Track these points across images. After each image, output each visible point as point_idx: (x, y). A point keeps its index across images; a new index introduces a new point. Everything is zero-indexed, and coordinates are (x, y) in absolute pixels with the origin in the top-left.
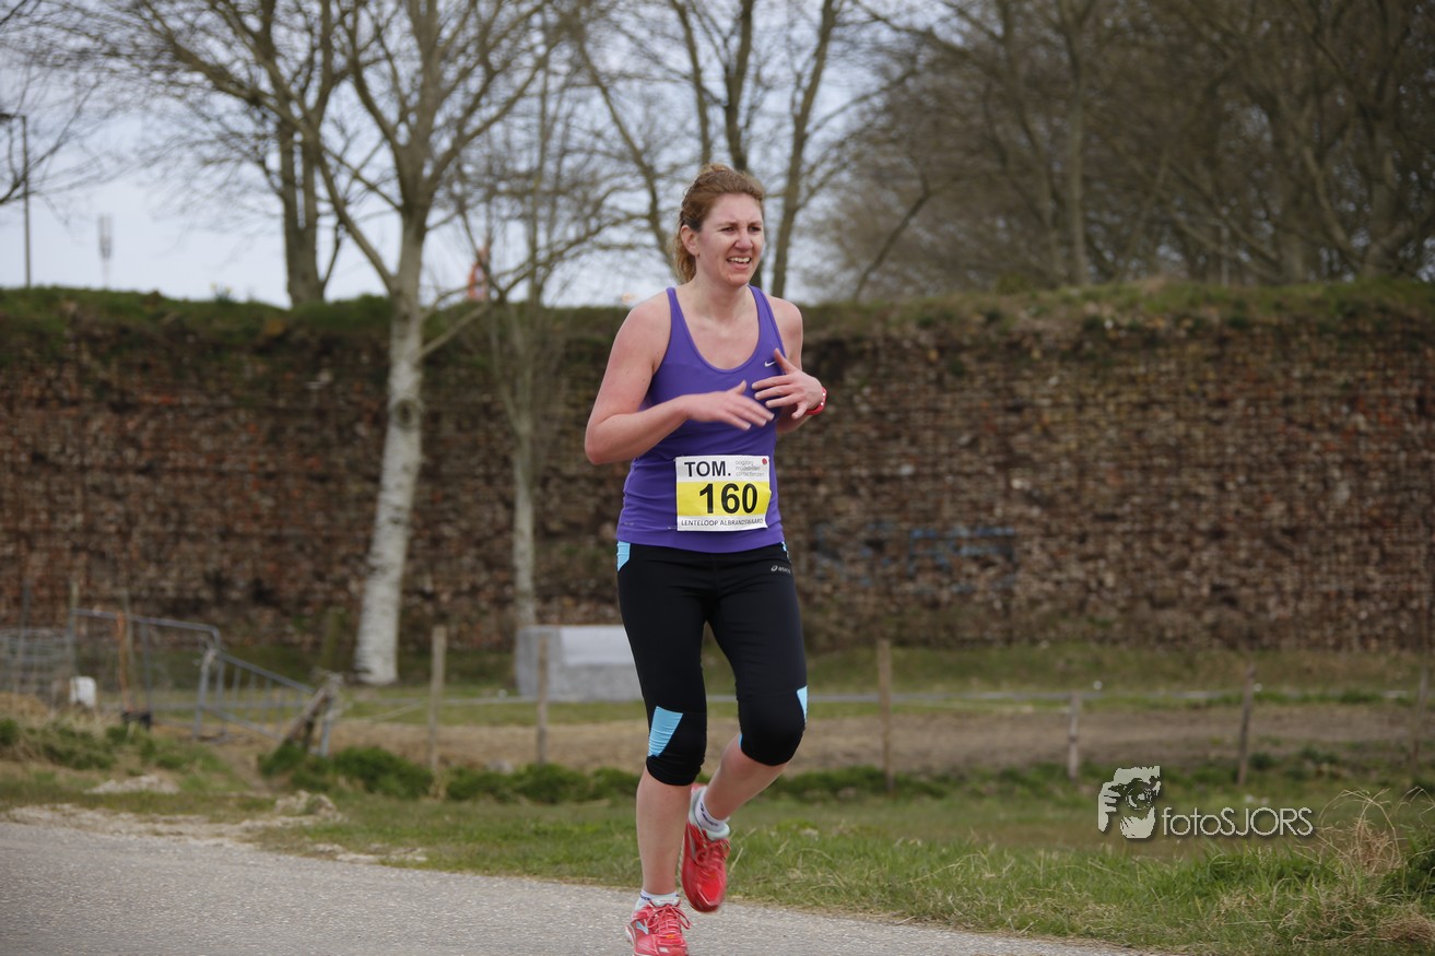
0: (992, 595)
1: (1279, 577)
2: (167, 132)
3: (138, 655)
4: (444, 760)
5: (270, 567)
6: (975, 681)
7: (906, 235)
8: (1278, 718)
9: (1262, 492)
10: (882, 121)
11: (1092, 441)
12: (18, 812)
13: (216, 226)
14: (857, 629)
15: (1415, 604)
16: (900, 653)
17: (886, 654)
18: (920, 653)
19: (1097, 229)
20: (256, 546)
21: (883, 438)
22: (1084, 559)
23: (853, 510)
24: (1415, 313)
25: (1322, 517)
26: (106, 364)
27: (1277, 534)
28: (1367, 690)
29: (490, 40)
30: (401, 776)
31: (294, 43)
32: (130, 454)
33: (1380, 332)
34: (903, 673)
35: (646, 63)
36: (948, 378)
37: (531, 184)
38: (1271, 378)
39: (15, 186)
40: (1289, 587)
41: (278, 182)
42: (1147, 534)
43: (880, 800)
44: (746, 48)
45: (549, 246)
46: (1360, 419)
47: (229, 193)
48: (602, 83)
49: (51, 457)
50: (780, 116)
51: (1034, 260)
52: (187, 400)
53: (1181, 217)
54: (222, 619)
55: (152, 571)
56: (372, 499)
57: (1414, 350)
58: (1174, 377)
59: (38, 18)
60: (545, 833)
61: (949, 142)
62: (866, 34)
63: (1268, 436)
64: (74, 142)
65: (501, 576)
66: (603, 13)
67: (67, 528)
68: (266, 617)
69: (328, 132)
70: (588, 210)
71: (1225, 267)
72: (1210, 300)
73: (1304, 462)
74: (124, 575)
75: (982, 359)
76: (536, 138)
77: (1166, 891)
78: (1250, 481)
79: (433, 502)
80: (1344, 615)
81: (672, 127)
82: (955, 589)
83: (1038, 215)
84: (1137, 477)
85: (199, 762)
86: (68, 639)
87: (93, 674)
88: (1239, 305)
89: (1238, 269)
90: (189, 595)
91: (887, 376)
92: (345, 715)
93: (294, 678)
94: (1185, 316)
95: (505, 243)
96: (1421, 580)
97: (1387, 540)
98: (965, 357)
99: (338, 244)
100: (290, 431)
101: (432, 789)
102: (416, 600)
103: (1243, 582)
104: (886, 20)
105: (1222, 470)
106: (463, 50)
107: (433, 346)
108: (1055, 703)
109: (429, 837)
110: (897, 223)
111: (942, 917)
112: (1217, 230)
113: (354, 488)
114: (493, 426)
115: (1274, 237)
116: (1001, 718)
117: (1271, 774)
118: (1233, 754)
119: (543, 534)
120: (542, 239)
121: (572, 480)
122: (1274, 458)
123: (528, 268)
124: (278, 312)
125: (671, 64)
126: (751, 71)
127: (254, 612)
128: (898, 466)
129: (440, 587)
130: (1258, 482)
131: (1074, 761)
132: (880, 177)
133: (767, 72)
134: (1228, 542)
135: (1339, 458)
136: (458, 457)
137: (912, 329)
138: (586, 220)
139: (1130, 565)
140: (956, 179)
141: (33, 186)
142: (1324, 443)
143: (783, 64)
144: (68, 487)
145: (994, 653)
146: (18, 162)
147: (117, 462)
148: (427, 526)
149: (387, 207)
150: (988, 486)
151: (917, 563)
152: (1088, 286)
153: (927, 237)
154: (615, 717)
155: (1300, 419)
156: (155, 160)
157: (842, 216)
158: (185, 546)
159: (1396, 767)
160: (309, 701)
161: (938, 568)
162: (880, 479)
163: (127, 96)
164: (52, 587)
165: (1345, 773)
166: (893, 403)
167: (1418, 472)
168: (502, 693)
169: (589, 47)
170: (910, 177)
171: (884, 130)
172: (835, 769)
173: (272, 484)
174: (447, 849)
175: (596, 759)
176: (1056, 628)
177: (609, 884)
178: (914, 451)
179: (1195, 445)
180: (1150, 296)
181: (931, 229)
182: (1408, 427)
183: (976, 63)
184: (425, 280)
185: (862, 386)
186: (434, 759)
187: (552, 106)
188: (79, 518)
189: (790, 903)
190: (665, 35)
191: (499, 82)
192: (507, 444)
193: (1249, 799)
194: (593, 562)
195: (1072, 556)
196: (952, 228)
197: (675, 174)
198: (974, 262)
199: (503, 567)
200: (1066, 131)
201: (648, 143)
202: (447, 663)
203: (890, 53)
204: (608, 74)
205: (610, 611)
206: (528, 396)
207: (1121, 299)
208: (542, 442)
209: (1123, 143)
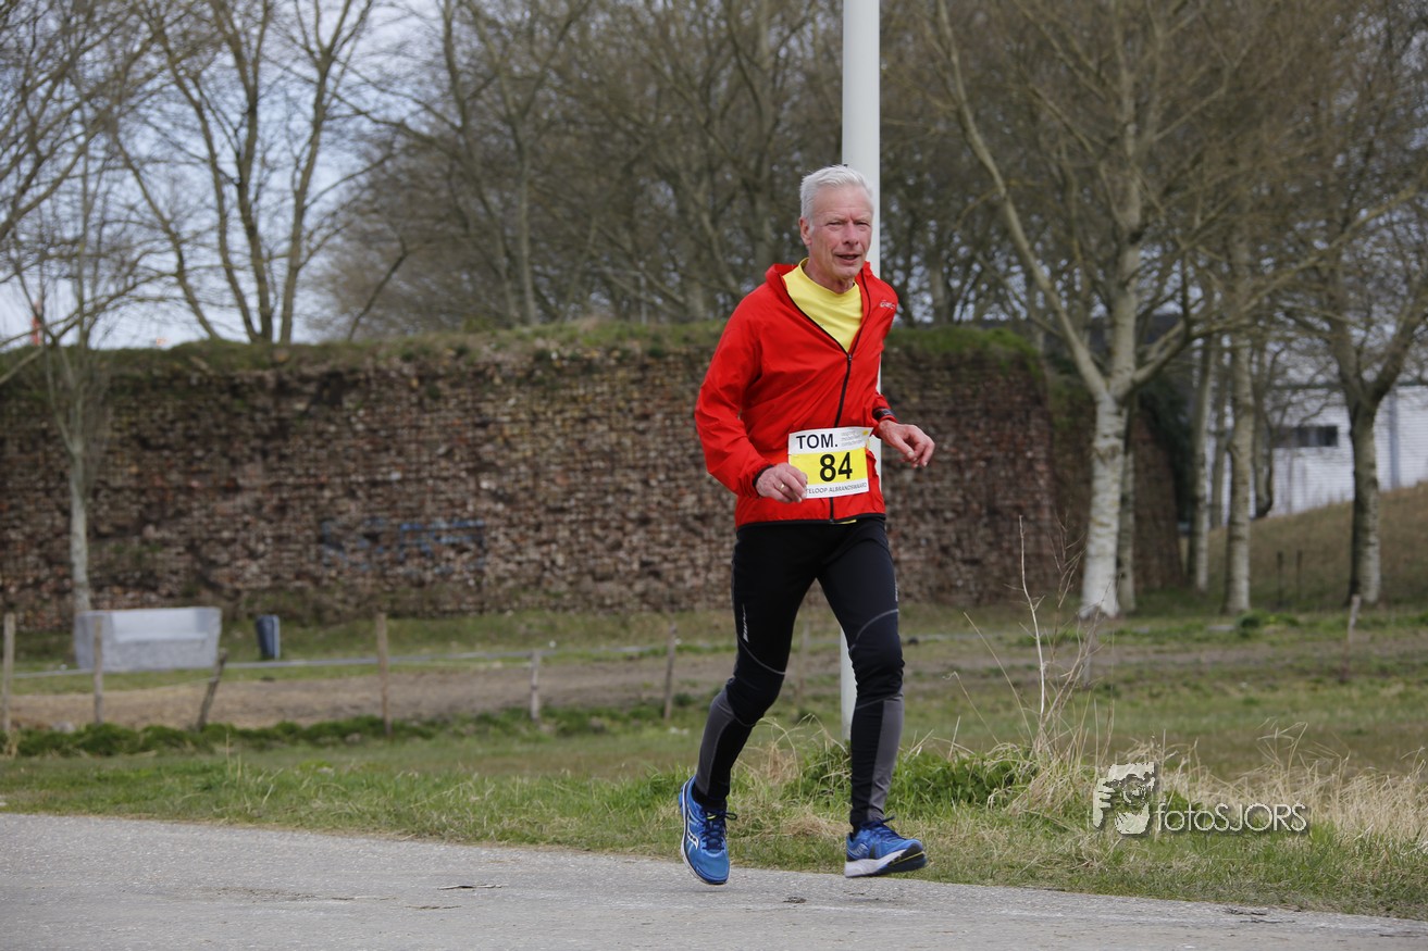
0: (467, 575)
1: (693, 554)
4: (16, 724)
6: (454, 644)
7: (389, 286)
8: (694, 665)
9: (678, 487)
10: (367, 195)
11: (543, 450)
14: (358, 605)
16: (393, 623)
17: (383, 624)
18: (410, 622)
19: (542, 280)
21: (376, 451)
22: (539, 544)
23: (352, 509)
25: (725, 506)
27: (690, 519)
29: (39, 132)
34: (395, 638)
35: (170, 149)
36: (427, 401)
37: (76, 249)
38: (683, 397)
40: (700, 562)
42: (589, 522)
43: (380, 743)
44: (252, 137)
45: (94, 300)
48: (133, 165)
50: (282, 191)
51: (493, 306)
53: (608, 270)
58: (607, 397)
60: (106, 779)
61: (421, 212)
62: (351, 125)
63: (681, 443)
65: (61, 571)
66: (133, 108)
70: (125, 270)
71: (644, 308)
72: (633, 335)
75: (454, 385)
76: (79, 211)
77: (616, 804)
78: (669, 479)
81: (193, 201)
82: (437, 570)
83: (496, 272)
84: (581, 477)
88: (656, 339)
89: (654, 311)
91: (378, 401)
94: (614, 349)
95: (56, 299)
98: (440, 384)
101: (6, 748)
103: (665, 559)
104: (366, 114)
105: (646, 469)
106: (15, 141)
108: (518, 660)
109: (7, 786)
110: (382, 277)
111: (438, 833)
112: (636, 279)
114: (50, 448)
115: (681, 284)
116: (476, 673)
117: (690, 709)
118: (660, 695)
119: (95, 535)
120: (88, 295)
121: (118, 490)
122: (687, 460)
123: (77, 316)
125: (191, 150)
126: (258, 155)
128: (389, 473)
129: (8, 582)
130: (675, 479)
131: (536, 705)
132: (366, 239)
133: (271, 156)
134: (652, 527)
136: (21, 475)
137: (397, 362)
138: (126, 277)
139: (576, 548)
140: (428, 241)
143: (284, 149)
145: (469, 621)
150: (462, 487)
151: (406, 550)
152: (537, 325)
153: (406, 287)
154: (160, 684)
157: (337, 272)
159: (786, 701)
161: (422, 554)
162: (374, 484)
166: (384, 422)
168: (64, 666)
169: (122, 136)
170: (391, 240)
171: (367, 202)
172: (342, 718)
174: (24, 795)
175: (145, 718)
176: (518, 599)
177: (163, 819)
178: (401, 460)
179: (625, 450)
180: (586, 332)
181: (409, 282)
183: (440, 149)
185: (357, 409)
186: (7, 722)
187: (92, 186)
189: (312, 828)
190: (185, 127)
191: (47, 166)
192: (63, 463)
193: (673, 730)
194: (139, 557)
195: (530, 542)
196: (427, 281)
197: (199, 240)
198: (445, 308)
199: (61, 564)
200: (515, 202)
201: (174, 215)
202: (17, 644)
203: (371, 141)
204: (138, 159)
205: (153, 597)
206: (79, 422)
207: (564, 336)
208: (93, 460)
209: (560, 211)
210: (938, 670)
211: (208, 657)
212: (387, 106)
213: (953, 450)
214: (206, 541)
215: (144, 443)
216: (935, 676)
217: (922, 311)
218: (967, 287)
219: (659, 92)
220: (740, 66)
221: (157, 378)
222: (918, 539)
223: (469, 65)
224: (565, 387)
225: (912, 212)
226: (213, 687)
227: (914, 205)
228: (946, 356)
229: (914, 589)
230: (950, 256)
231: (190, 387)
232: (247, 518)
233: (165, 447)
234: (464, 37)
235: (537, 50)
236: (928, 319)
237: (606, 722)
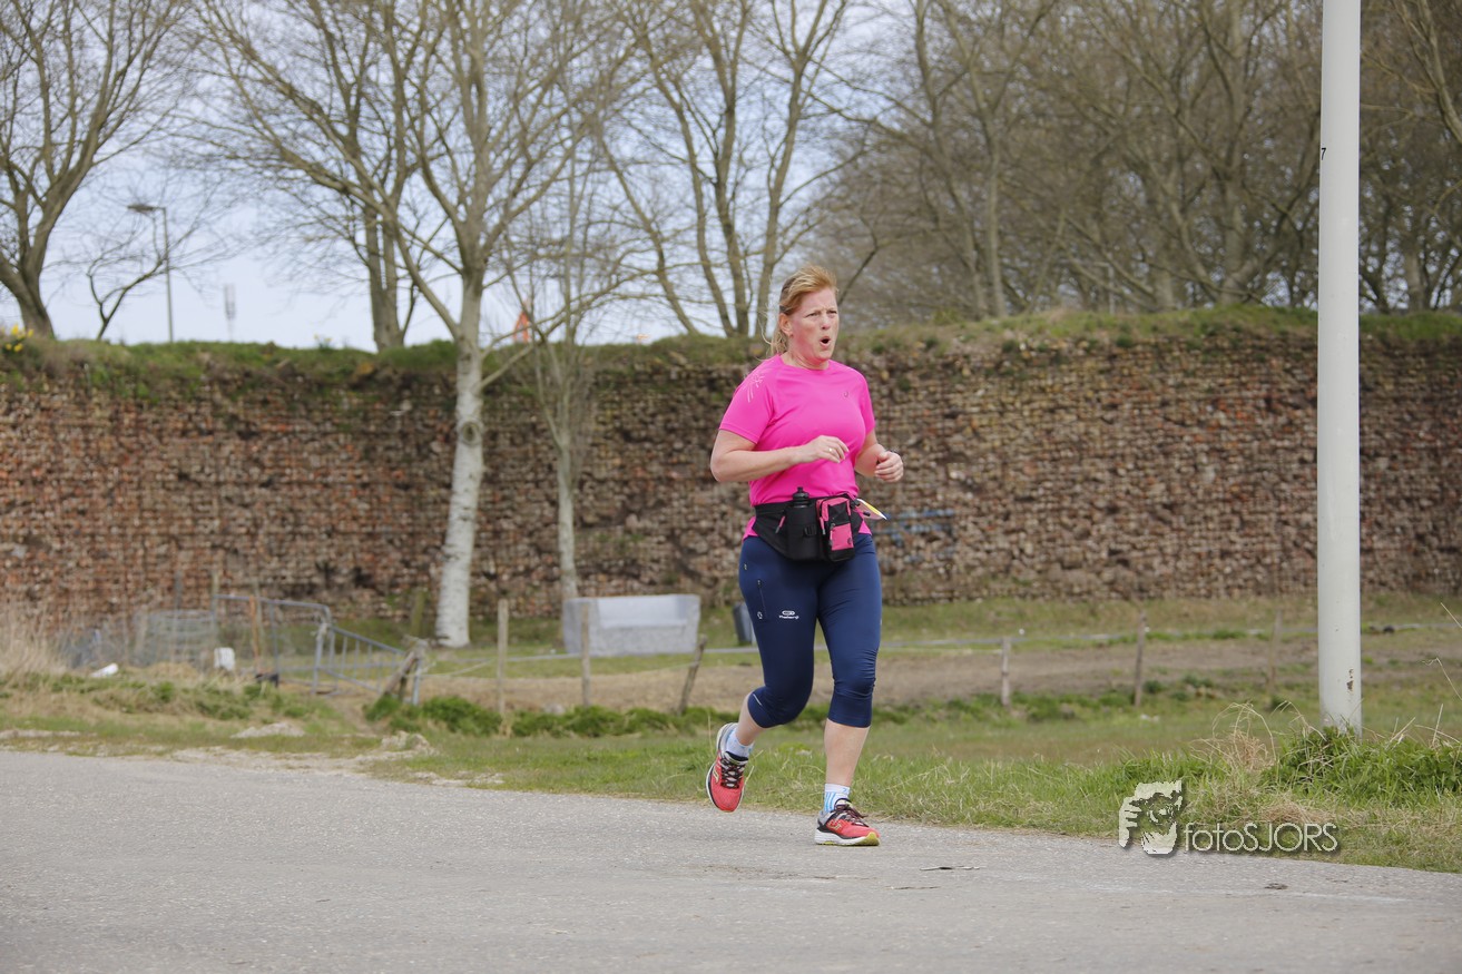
0: (937, 563)
1: (1162, 543)
2: (277, 217)
3: (268, 629)
5: (368, 557)
6: (924, 631)
7: (859, 281)
8: (1165, 653)
9: (1146, 476)
10: (838, 192)
11: (1012, 440)
12: (180, 753)
13: (317, 290)
15: (1268, 560)
19: (1011, 272)
20: (356, 541)
22: (1008, 532)
24: (1262, 331)
25: (1194, 495)
26: (234, 401)
27: (1158, 508)
28: (1232, 630)
29: (529, 137)
30: (476, 718)
31: (374, 144)
32: (255, 471)
33: (1235, 348)
35: (652, 151)
36: (897, 392)
37: (563, 249)
38: (1151, 386)
39: (159, 264)
40: (1169, 550)
41: (365, 255)
42: (1057, 511)
44: (730, 137)
45: (579, 298)
46: (1221, 416)
47: (327, 265)
48: (617, 167)
49: (193, 476)
50: (759, 189)
51: (961, 297)
52: (298, 428)
53: (1077, 261)
54: (330, 600)
55: (275, 563)
56: (446, 502)
57: (1262, 361)
58: (1075, 387)
59: (174, 130)
60: (596, 759)
61: (892, 207)
62: (824, 124)
63: (1149, 432)
64: (205, 227)
65: (550, 559)
66: (617, 112)
67: (207, 531)
68: (366, 596)
69: (403, 212)
70: (609, 269)
71: (1112, 299)
72: (1100, 325)
73: (1178, 451)
74: (253, 566)
75: (924, 377)
76: (566, 213)
77: (1091, 789)
79: (493, 503)
80: (1213, 570)
81: (673, 201)
82: (907, 559)
83: (965, 265)
84: (1049, 467)
85: (317, 711)
86: (211, 618)
87: (231, 645)
88: (1124, 329)
90: (305, 581)
92: (430, 672)
93: (388, 643)
94: (1082, 339)
95: (545, 297)
96: (1273, 541)
97: (1244, 511)
98: (910, 376)
99: (413, 301)
100: (380, 449)
101: (501, 728)
102: (483, 580)
103: (1134, 547)
104: (839, 112)
105: (1114, 459)
106: (508, 146)
107: (490, 379)
108: (988, 646)
109: (503, 764)
110: (855, 272)
111: (915, 815)
112: (1104, 270)
113: (432, 493)
114: (538, 441)
115: (1149, 275)
116: (947, 659)
117: (1160, 696)
118: (1130, 683)
119: (582, 525)
120: (574, 293)
121: (602, 482)
122: (1155, 448)
123: (564, 314)
124: (369, 356)
125: (672, 151)
126: (735, 155)
127: (355, 593)
129: (500, 569)
130: (1143, 468)
131: (1006, 692)
132: (839, 236)
133: (747, 155)
134: (1119, 516)
135: (1206, 447)
136: (513, 467)
137: (868, 355)
138: (609, 275)
139: (1044, 536)
140: (899, 236)
141: (173, 263)
142: (1194, 435)
143: (760, 148)
144: (207, 499)
145: (940, 608)
146: (161, 245)
147: (245, 478)
148: (489, 522)
149: (452, 271)
150: (932, 477)
152: (1005, 317)
153: (877, 282)
154: (644, 668)
155: (1174, 418)
156: (268, 239)
158: (300, 542)
159: (1259, 689)
160: (402, 662)
161: (894, 543)
163: (245, 190)
164: (197, 578)
165: (1219, 694)
167: (1268, 457)
168: (553, 651)
169: (607, 139)
170: (864, 235)
171: (839, 198)
173: (367, 492)
174: (519, 773)
175: (629, 701)
176: (987, 587)
179: (1092, 440)
180: (1054, 323)
181: (880, 276)
182: (1259, 421)
183: (910, 144)
184: (483, 328)
186: (502, 704)
187: (578, 188)
188: (217, 523)
189: (792, 808)
190: (665, 129)
191: (537, 169)
192: (551, 455)
193: (1144, 717)
194: (622, 547)
195: (999, 530)
196: (897, 275)
197: (679, 238)
198: (914, 301)
199: (550, 552)
200: (984, 196)
201: (655, 216)
202: (510, 628)
203: (843, 139)
204: (622, 161)
205: (636, 585)
206: (567, 416)
207: (1032, 327)
208: (579, 453)
209: (1029, 203)
210: (1415, 658)
211: (688, 643)
212: (859, 103)
213: (1429, 437)
214: (685, 531)
215: (627, 436)
216: (1412, 664)
217: (1397, 297)
218: (1444, 273)
219: (1129, 83)
220: (1212, 56)
221: (638, 373)
222: (1393, 527)
223: (940, 61)
224: (1036, 377)
225: (1387, 198)
226: (693, 672)
227: (1390, 190)
228: (1422, 342)
229: (1389, 577)
230: (1426, 242)
231: (670, 381)
232: (724, 508)
233: (647, 439)
234: (935, 34)
235: (1007, 44)
236: (1403, 306)
237: (1076, 708)
